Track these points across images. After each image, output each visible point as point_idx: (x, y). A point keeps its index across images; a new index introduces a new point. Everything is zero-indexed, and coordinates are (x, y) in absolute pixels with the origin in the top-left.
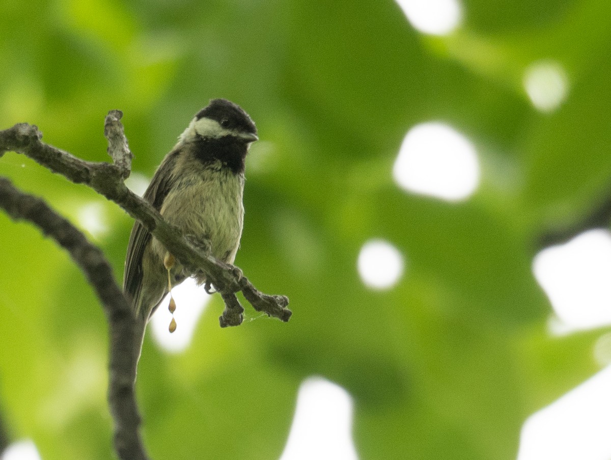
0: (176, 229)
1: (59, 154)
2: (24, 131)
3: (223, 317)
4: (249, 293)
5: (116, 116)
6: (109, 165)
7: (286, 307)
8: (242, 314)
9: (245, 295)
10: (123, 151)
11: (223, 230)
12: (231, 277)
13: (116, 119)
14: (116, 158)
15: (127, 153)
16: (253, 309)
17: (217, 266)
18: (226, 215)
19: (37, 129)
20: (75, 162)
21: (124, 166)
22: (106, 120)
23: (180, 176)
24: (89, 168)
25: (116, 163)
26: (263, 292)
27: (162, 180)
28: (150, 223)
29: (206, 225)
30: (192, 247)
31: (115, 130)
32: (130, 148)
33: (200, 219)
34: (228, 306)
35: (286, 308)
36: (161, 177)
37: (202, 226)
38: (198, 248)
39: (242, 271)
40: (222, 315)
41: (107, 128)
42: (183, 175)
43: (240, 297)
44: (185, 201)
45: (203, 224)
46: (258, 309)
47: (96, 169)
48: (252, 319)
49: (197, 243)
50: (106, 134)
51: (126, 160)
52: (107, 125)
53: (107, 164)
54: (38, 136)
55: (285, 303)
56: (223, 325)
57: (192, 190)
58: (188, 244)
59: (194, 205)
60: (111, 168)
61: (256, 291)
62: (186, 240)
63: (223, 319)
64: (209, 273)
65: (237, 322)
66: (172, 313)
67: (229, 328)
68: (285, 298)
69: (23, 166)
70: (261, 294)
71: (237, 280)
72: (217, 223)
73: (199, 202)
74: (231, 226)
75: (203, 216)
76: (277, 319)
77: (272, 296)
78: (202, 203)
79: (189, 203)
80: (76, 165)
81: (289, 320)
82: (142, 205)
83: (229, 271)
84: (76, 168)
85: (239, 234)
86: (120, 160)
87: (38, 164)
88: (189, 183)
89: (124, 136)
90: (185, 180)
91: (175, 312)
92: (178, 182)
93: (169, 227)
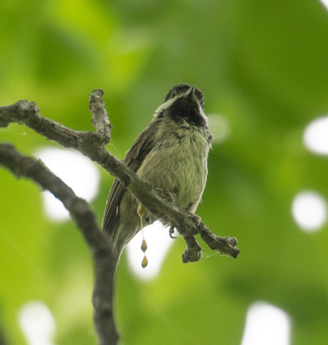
0: (147, 184)
1: (53, 125)
2: (25, 107)
3: (184, 255)
4: (206, 235)
5: (98, 94)
6: (93, 134)
7: (235, 246)
8: (200, 252)
9: (202, 237)
10: (104, 122)
11: (189, 187)
12: (191, 223)
13: (98, 97)
14: (99, 128)
15: (107, 123)
16: (209, 248)
17: (180, 214)
18: (194, 174)
19: (35, 104)
20: (66, 131)
21: (105, 134)
22: (90, 97)
23: (161, 139)
24: (77, 136)
25: (99, 132)
26: (217, 235)
27: (146, 141)
28: (126, 179)
29: (177, 181)
30: (160, 199)
31: (98, 105)
32: (110, 119)
33: (173, 175)
34: (189, 246)
35: (236, 248)
36: (145, 137)
37: (173, 181)
38: (165, 200)
39: (200, 218)
40: (184, 253)
41: (92, 104)
42: (164, 138)
43: (198, 238)
44: (163, 160)
45: (174, 180)
46: (213, 248)
47: (82, 137)
48: (208, 256)
49: (164, 196)
50: (91, 109)
51: (107, 130)
52: (91, 101)
53: (91, 132)
54: (36, 110)
55: (234, 243)
56: (185, 261)
57: (171, 151)
58: (157, 197)
59: (169, 164)
60: (95, 136)
61: (211, 234)
62: (154, 194)
63: (185, 256)
64: (173, 219)
65: (196, 259)
66: (144, 252)
67: (190, 263)
68: (234, 239)
69: (24, 134)
70: (215, 236)
71: (196, 226)
72: (186, 180)
73: (174, 162)
74: (196, 183)
75: (176, 173)
76: (228, 256)
77: (224, 238)
78: (176, 163)
79: (166, 162)
80: (66, 133)
81: (238, 257)
82: (119, 165)
83: (190, 218)
84: (67, 136)
85: (202, 190)
86: (102, 129)
87: (36, 133)
88: (168, 145)
89: (105, 110)
90: (165, 141)
91: (146, 251)
92: (159, 144)
93: (141, 182)
